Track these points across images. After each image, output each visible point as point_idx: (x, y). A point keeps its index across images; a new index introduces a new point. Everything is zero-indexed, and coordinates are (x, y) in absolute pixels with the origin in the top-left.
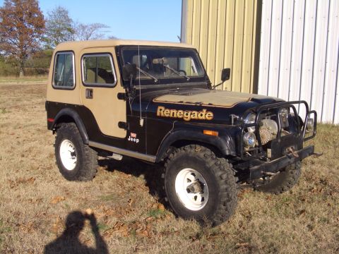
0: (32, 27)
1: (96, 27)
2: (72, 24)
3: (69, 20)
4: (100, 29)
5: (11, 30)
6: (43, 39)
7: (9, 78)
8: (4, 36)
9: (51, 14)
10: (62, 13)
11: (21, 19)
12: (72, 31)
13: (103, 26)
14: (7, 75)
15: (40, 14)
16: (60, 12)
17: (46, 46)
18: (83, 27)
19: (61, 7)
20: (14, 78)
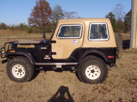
0: (47, 14)
1: (72, 13)
2: (63, 12)
3: (62, 11)
4: (74, 14)
5: (39, 15)
6: (51, 18)
7: (38, 34)
8: (36, 17)
9: (54, 8)
10: (59, 8)
11: (42, 11)
12: (63, 15)
13: (75, 13)
14: (37, 33)
15: (50, 8)
16: (58, 7)
17: (52, 21)
18: (67, 13)
19: (58, 5)
20: (40, 34)
